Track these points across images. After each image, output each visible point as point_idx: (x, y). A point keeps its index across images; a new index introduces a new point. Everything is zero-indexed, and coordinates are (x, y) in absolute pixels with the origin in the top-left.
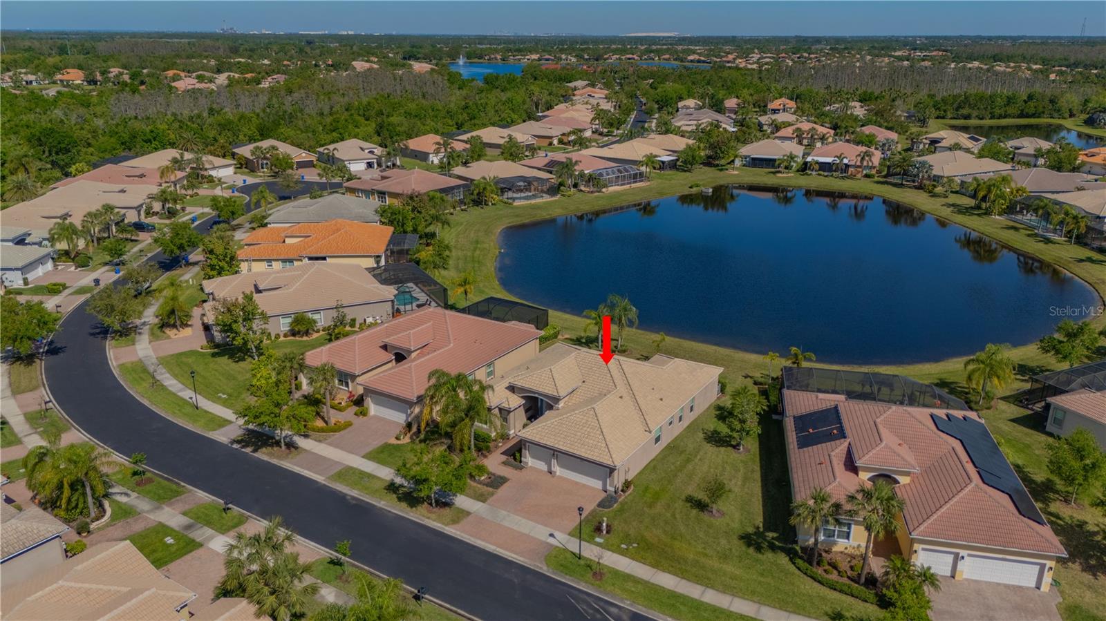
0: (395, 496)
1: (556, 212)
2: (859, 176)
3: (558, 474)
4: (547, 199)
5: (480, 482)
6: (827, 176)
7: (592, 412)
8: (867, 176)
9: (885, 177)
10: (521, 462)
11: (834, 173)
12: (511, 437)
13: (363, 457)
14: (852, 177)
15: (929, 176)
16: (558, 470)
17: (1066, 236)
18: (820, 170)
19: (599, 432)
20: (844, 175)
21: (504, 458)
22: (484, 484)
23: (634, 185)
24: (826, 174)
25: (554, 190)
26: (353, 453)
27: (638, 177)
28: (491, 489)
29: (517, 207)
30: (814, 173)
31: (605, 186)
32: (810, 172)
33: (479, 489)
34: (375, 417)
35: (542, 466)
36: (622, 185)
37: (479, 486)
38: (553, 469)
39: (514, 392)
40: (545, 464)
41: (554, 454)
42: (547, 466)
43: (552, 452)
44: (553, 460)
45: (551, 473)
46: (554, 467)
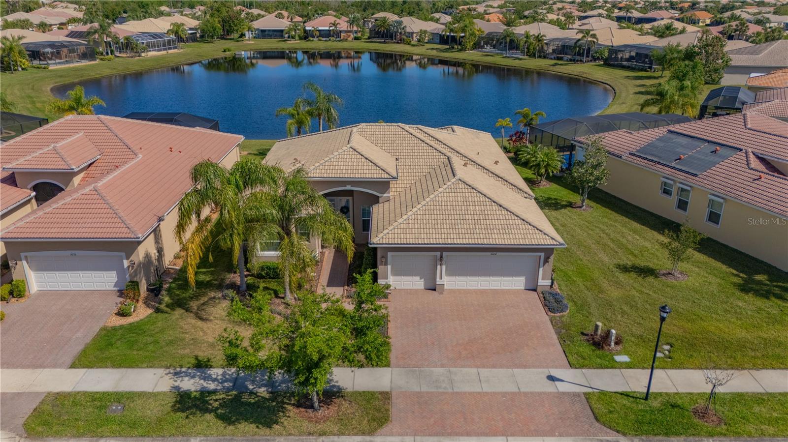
1: (107, 72)
2: (350, 39)
3: (449, 288)
4: (85, 63)
6: (326, 41)
8: (356, 39)
9: (369, 38)
11: (332, 38)
13: (73, 366)
14: (345, 40)
15: (405, 32)
16: (447, 281)
18: (319, 36)
20: (338, 39)
23: (170, 51)
24: (324, 39)
25: (90, 54)
26: (42, 366)
27: (168, 45)
29: (51, 71)
30: (315, 39)
31: (145, 50)
32: (312, 39)
34: (42, 294)
35: (416, 283)
36: (159, 50)
38: (439, 281)
40: (421, 279)
41: (441, 257)
42: (423, 280)
43: (438, 254)
44: (439, 267)
45: (435, 290)
46: (441, 278)
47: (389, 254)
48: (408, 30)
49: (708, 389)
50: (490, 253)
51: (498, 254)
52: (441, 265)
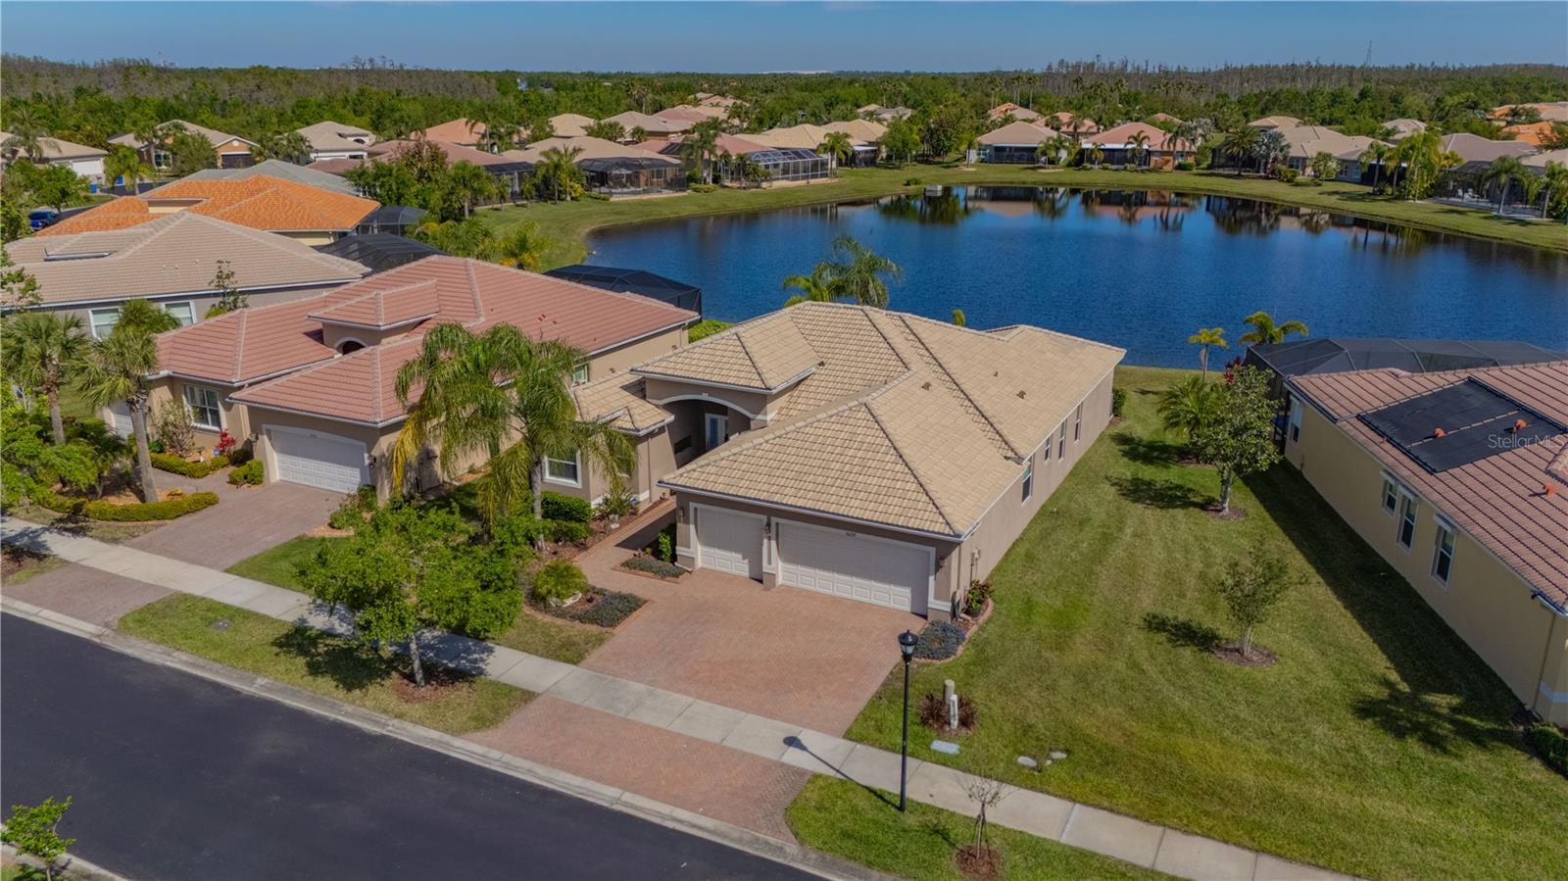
0: (301, 661)
1: (687, 210)
2: (1168, 168)
3: (780, 581)
4: (667, 194)
5: (561, 613)
6: (1116, 170)
7: (863, 414)
8: (1180, 167)
9: (1210, 167)
10: (674, 558)
11: (1129, 166)
12: (642, 508)
13: (228, 571)
14: (1158, 170)
15: (1285, 157)
16: (781, 570)
17: (1549, 215)
18: (1104, 161)
19: (892, 457)
20: (1144, 167)
21: (627, 554)
22: (573, 618)
23: (813, 181)
24: (1115, 167)
25: (681, 183)
26: (201, 564)
27: (817, 168)
28: (594, 629)
29: (615, 203)
30: (1096, 167)
31: (768, 177)
32: (1089, 166)
33: (560, 630)
34: (284, 485)
35: (735, 564)
36: (794, 179)
37: (559, 622)
38: (766, 568)
39: (644, 397)
40: (744, 558)
41: (769, 525)
42: (746, 561)
43: (764, 518)
44: (765, 541)
45: (761, 581)
46: (770, 563)
47: (692, 505)
48: (1294, 152)
49: (974, 811)
50: (844, 532)
51: (858, 535)
52: (770, 539)
